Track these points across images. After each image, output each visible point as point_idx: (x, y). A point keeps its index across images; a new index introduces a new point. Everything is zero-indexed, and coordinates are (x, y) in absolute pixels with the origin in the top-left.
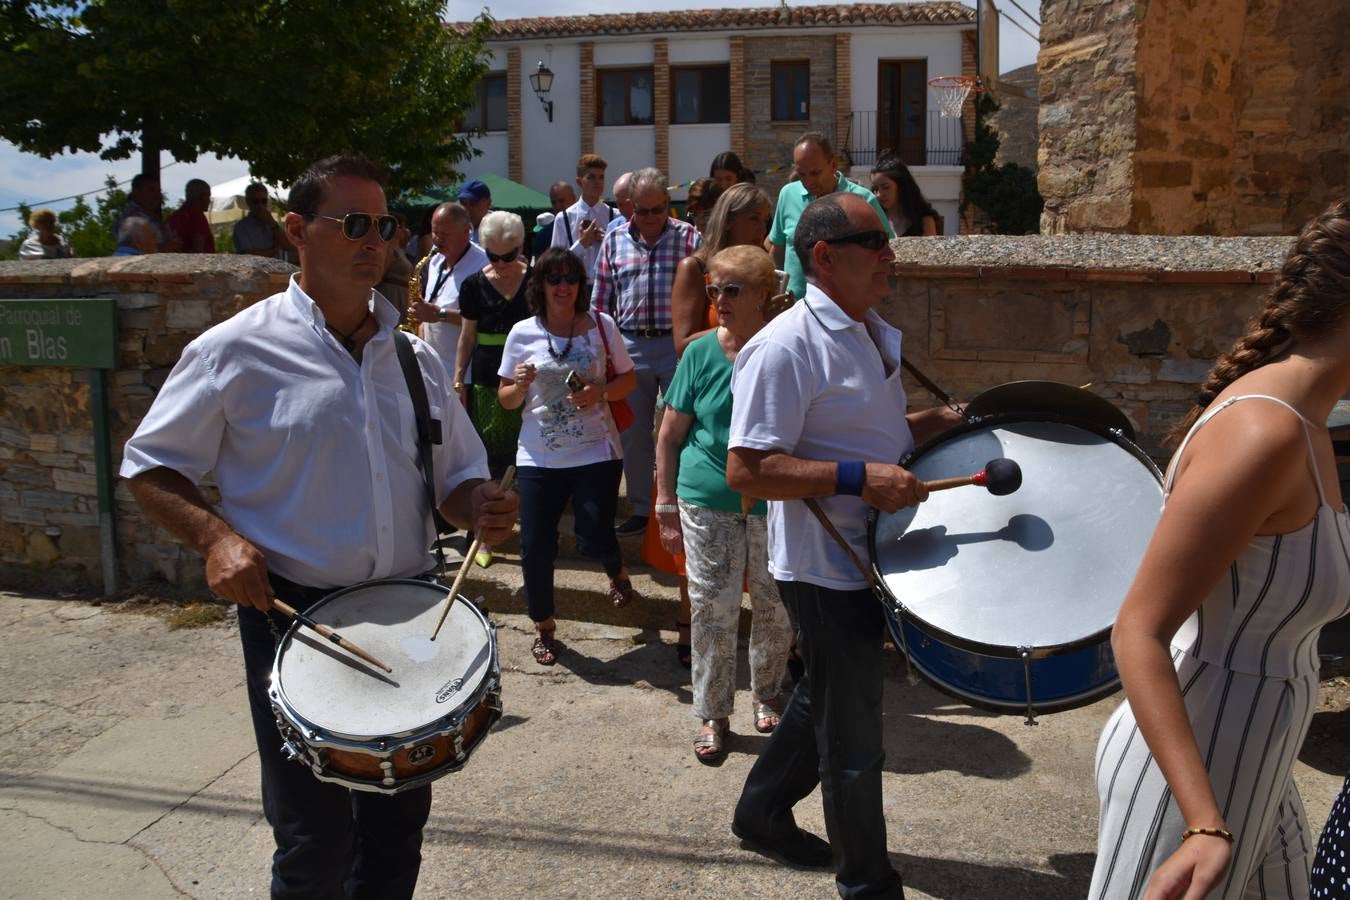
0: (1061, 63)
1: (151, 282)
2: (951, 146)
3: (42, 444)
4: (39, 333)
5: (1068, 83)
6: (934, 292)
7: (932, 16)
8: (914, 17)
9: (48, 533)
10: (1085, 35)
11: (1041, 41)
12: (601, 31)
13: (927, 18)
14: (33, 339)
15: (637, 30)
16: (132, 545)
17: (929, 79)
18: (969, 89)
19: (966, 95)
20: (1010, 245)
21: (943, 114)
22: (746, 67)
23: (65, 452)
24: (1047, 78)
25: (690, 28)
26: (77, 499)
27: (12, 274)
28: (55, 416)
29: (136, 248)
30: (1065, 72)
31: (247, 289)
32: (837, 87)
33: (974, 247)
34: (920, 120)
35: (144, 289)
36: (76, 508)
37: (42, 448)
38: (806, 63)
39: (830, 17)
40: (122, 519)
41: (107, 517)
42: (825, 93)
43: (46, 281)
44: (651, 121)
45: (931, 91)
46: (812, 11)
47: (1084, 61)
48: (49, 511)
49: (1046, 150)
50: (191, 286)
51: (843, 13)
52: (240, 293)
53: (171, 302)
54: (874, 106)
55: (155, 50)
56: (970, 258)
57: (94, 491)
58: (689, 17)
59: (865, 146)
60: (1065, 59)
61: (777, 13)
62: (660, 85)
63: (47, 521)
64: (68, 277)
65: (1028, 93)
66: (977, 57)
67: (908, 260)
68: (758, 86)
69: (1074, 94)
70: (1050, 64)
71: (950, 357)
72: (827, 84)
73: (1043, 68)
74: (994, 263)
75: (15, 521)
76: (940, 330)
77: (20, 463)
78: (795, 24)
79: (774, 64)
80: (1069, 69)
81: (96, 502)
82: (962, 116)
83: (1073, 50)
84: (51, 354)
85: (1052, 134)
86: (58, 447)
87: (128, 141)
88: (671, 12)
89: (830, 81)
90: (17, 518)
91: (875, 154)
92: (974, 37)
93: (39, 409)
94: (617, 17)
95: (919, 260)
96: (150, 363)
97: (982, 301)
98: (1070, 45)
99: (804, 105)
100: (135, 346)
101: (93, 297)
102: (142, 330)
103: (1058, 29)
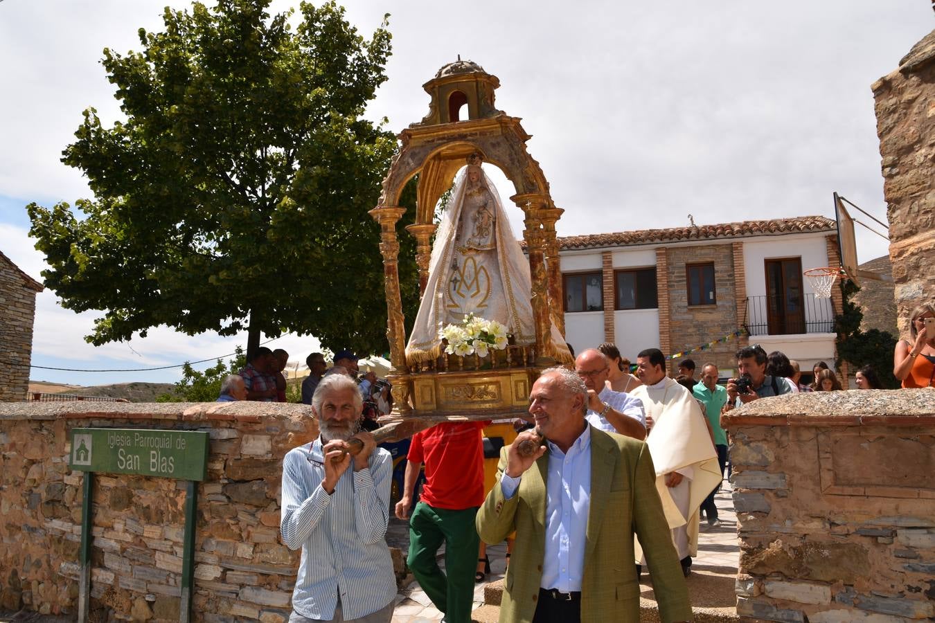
0: (909, 253)
1: (233, 421)
2: (825, 318)
3: (151, 532)
4: (158, 454)
5: (917, 267)
6: (822, 438)
7: (802, 227)
8: (789, 228)
9: (147, 599)
10: (927, 231)
11: (891, 237)
12: (565, 248)
13: (799, 229)
14: (154, 458)
15: (590, 246)
16: (202, 613)
17: (804, 271)
18: (835, 276)
19: (834, 281)
20: (885, 397)
21: (816, 296)
22: (668, 268)
23: (166, 539)
24: (898, 264)
25: (627, 244)
26: (169, 575)
27: (147, 412)
28: (162, 513)
29: (231, 396)
30: (913, 259)
31: (297, 429)
32: (735, 279)
33: (853, 400)
34: (799, 301)
35: (228, 426)
36: (168, 582)
37: (151, 536)
38: (711, 264)
39: (727, 232)
40: (197, 593)
41: (187, 590)
42: (726, 285)
43: (167, 418)
44: (601, 308)
45: (807, 281)
46: (713, 228)
47: (928, 250)
48: (149, 582)
49: (904, 319)
50: (259, 425)
51: (736, 228)
52: (293, 431)
53: (245, 436)
54: (763, 292)
55: (257, 266)
56: (850, 410)
57: (180, 570)
58: (626, 236)
59: (758, 322)
60: (912, 249)
61: (689, 231)
62: (607, 283)
63: (147, 590)
64: (181, 415)
65: (883, 277)
66: (839, 254)
67: (797, 412)
68: (676, 282)
69: (923, 275)
70: (900, 254)
71: (840, 493)
72: (727, 278)
73: (895, 257)
74: (873, 413)
75: (127, 588)
76: (829, 470)
77: (136, 545)
78: (702, 238)
79: (689, 266)
80: (917, 257)
81: (181, 578)
82: (831, 297)
83: (918, 242)
84: (164, 469)
85: (908, 306)
86: (161, 535)
87: (238, 323)
88: (614, 234)
89: (730, 276)
90: (129, 585)
91: (766, 327)
92: (835, 239)
93: (153, 507)
94: (576, 238)
95: (808, 412)
96: (228, 479)
97: (865, 445)
98: (915, 239)
99: (711, 293)
100: (218, 466)
101: (195, 430)
102: (225, 454)
103: (903, 227)
